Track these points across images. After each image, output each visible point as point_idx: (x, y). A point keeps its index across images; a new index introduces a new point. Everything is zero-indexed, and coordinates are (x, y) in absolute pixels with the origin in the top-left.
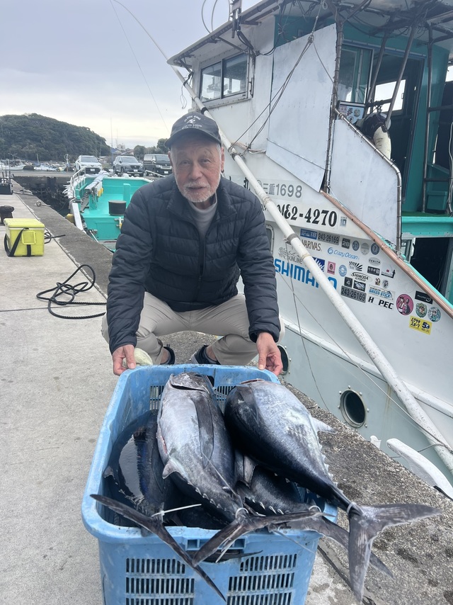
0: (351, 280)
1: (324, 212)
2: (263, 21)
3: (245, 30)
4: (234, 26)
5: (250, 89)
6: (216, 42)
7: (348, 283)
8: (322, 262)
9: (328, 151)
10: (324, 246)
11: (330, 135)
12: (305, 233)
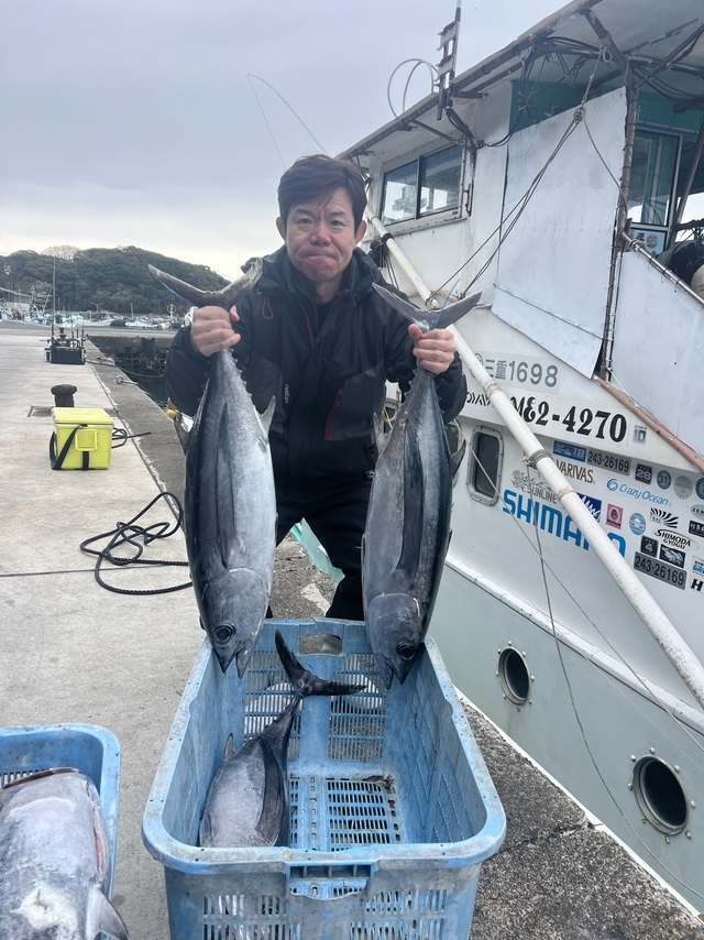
0: (655, 543)
1: (600, 414)
2: (490, 92)
3: (460, 107)
4: (442, 101)
5: (465, 202)
6: (410, 129)
7: (649, 547)
8: (595, 504)
9: (609, 307)
10: (600, 475)
11: (612, 279)
12: (561, 448)
